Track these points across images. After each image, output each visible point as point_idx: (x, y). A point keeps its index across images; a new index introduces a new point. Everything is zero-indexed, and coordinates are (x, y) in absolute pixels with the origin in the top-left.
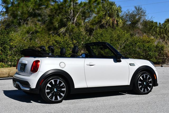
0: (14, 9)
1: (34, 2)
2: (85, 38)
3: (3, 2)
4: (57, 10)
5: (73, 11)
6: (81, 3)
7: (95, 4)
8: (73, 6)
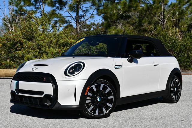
1: (123, 4)
2: (171, 40)
3: (92, 5)
4: (146, 11)
7: (187, 5)
8: (163, 7)
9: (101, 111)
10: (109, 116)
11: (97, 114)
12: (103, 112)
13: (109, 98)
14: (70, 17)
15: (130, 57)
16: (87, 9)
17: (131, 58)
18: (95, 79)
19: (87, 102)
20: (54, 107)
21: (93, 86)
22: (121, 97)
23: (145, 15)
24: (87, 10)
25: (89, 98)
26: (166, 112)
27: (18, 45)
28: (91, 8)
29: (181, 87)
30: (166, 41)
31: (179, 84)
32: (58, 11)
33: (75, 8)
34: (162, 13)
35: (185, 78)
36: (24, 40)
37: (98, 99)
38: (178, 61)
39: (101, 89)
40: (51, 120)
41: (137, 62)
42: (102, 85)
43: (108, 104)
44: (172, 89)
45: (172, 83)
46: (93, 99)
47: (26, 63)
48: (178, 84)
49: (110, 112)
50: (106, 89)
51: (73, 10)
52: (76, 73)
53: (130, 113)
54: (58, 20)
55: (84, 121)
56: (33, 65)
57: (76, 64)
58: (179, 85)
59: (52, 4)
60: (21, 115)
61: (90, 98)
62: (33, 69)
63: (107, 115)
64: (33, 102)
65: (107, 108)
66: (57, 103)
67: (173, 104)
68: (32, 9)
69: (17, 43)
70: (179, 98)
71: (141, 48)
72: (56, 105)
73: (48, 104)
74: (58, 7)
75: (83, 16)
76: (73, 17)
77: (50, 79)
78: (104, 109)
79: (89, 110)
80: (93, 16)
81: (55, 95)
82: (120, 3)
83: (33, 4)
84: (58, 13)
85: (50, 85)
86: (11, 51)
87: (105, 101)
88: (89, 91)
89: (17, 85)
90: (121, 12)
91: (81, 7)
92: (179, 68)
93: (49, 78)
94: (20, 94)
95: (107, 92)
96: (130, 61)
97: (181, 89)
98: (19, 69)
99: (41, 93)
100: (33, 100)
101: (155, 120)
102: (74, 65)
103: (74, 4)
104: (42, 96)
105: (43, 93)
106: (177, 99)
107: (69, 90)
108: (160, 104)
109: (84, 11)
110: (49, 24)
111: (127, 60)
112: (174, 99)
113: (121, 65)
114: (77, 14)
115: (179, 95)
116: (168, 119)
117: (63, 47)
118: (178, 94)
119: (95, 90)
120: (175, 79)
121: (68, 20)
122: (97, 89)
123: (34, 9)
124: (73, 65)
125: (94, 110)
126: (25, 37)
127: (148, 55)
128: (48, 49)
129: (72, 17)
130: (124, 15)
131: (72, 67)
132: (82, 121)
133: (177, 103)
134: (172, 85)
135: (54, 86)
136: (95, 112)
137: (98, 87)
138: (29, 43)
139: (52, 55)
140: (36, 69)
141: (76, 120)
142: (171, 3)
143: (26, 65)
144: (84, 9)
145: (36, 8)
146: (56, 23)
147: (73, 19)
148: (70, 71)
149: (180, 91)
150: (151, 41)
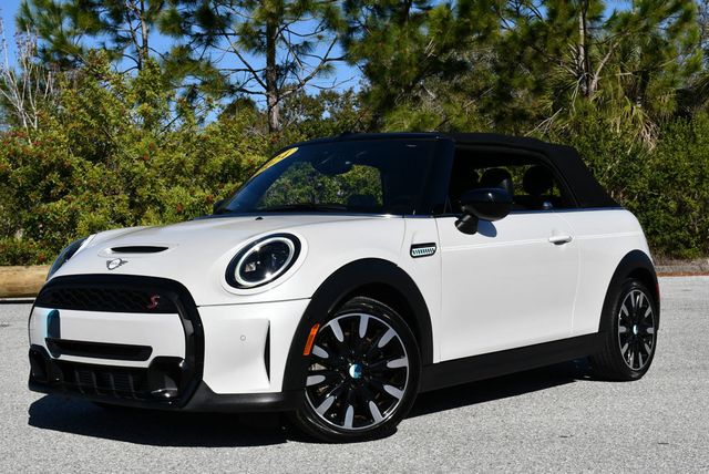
0: (366, 50)
1: (438, 21)
2: (620, 150)
3: (323, 25)
4: (524, 44)
5: (586, 48)
6: (614, 17)
7: (673, 19)
8: (585, 29)
9: (363, 415)
10: (395, 431)
11: (348, 424)
12: (370, 417)
13: (392, 364)
14: (245, 70)
15: (467, 213)
16: (306, 39)
17: (468, 217)
18: (340, 298)
19: (311, 381)
20: (191, 402)
21: (334, 324)
22: (436, 360)
23: (519, 58)
24: (306, 43)
25: (317, 367)
26: (601, 413)
27: (54, 177)
28: (320, 38)
29: (654, 321)
30: (599, 154)
31: (649, 310)
32: (198, 52)
33: (262, 39)
34: (582, 50)
35: (670, 286)
36: (74, 160)
37: (352, 372)
38: (645, 225)
39: (362, 333)
40: (179, 449)
41: (492, 232)
42: (365, 319)
43: (389, 389)
44: (622, 329)
45: (624, 307)
46: (334, 371)
47: (85, 244)
48: (645, 309)
49: (398, 418)
50: (378, 331)
51: (254, 45)
52: (269, 276)
53: (471, 419)
54: (198, 82)
55: (301, 452)
56: (109, 250)
57: (269, 244)
58: (646, 315)
59: (175, 26)
60: (68, 435)
61: (323, 368)
62: (109, 263)
63: (387, 430)
64: (113, 383)
65: (385, 402)
66: (201, 387)
67: (626, 383)
68: (104, 44)
69: (50, 168)
70: (648, 360)
71: (505, 181)
72: (199, 397)
73: (166, 392)
74: (198, 34)
75: (292, 67)
76: (254, 72)
77: (175, 298)
78: (373, 406)
79: (321, 411)
80: (328, 66)
81: (192, 359)
82: (427, 15)
83: (106, 27)
84: (201, 59)
85: (173, 321)
86: (27, 198)
87: (377, 376)
88: (318, 341)
89: (54, 322)
90: (430, 50)
91: (285, 34)
92: (646, 250)
93: (170, 297)
94: (63, 357)
95: (383, 343)
96: (468, 229)
97: (656, 328)
98: (58, 267)
99: (141, 352)
100: (111, 378)
101: (563, 442)
102: (262, 248)
103: (258, 23)
104: (145, 364)
105: (149, 350)
106: (642, 366)
107: (243, 338)
108: (579, 384)
109: (292, 48)
110: (169, 99)
111: (457, 223)
112: (631, 367)
113: (433, 244)
114: (271, 60)
115: (649, 351)
116: (609, 441)
117: (222, 181)
118: (643, 346)
119: (339, 336)
120: (632, 293)
121: (238, 83)
122: (347, 334)
123: (110, 45)
124: (257, 248)
125: (337, 412)
126: (80, 149)
127: (531, 205)
128: (164, 190)
129: (251, 70)
130: (443, 59)
131: (254, 254)
132: (293, 452)
133: (643, 379)
134: (623, 313)
135: (189, 324)
136: (340, 419)
137: (350, 326)
138: (95, 171)
139: (179, 213)
140: (122, 263)
141: (271, 451)
142: (615, 13)
143: (85, 249)
144: (295, 40)
145: (118, 40)
146: (192, 94)
147: (256, 77)
148: (248, 270)
149: (654, 337)
150: (542, 153)
